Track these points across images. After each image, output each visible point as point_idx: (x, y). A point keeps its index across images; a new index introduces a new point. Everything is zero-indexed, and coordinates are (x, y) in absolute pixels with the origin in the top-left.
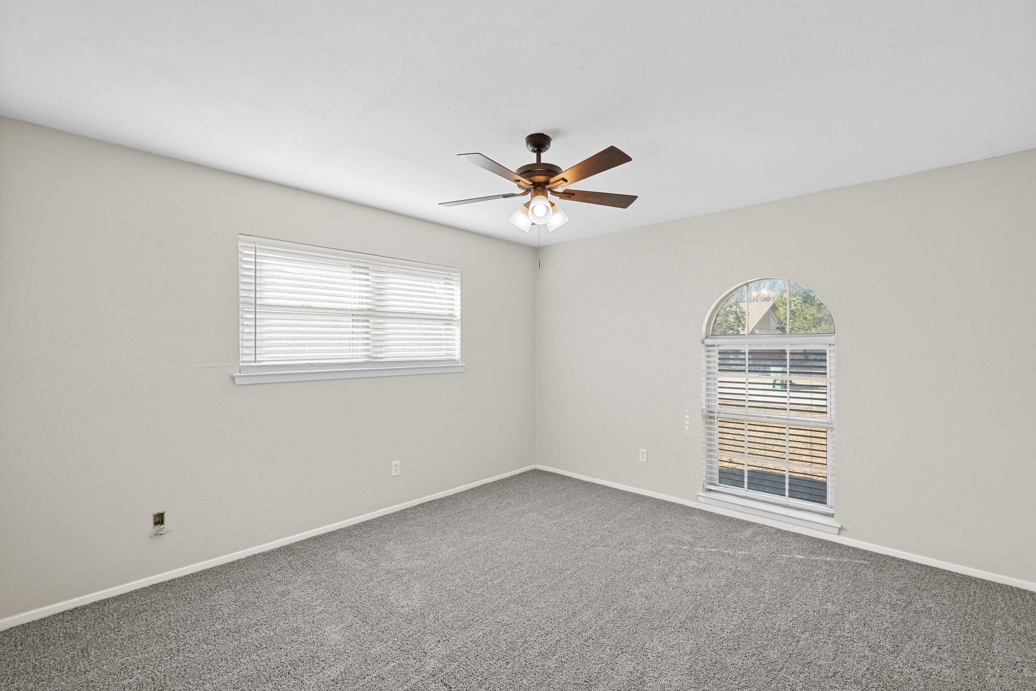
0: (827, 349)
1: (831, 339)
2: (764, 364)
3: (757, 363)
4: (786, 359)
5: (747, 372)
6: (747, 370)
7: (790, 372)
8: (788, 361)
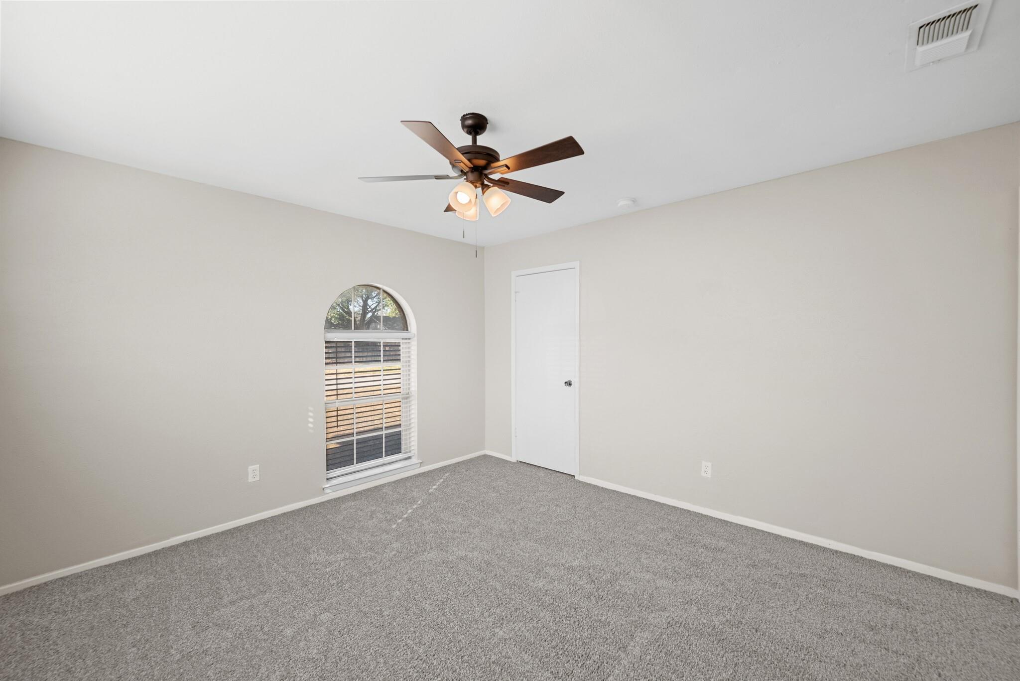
0: (401, 341)
1: (404, 334)
2: (366, 355)
3: (361, 354)
4: (380, 351)
5: (353, 363)
6: (353, 361)
7: (384, 361)
8: (382, 351)
